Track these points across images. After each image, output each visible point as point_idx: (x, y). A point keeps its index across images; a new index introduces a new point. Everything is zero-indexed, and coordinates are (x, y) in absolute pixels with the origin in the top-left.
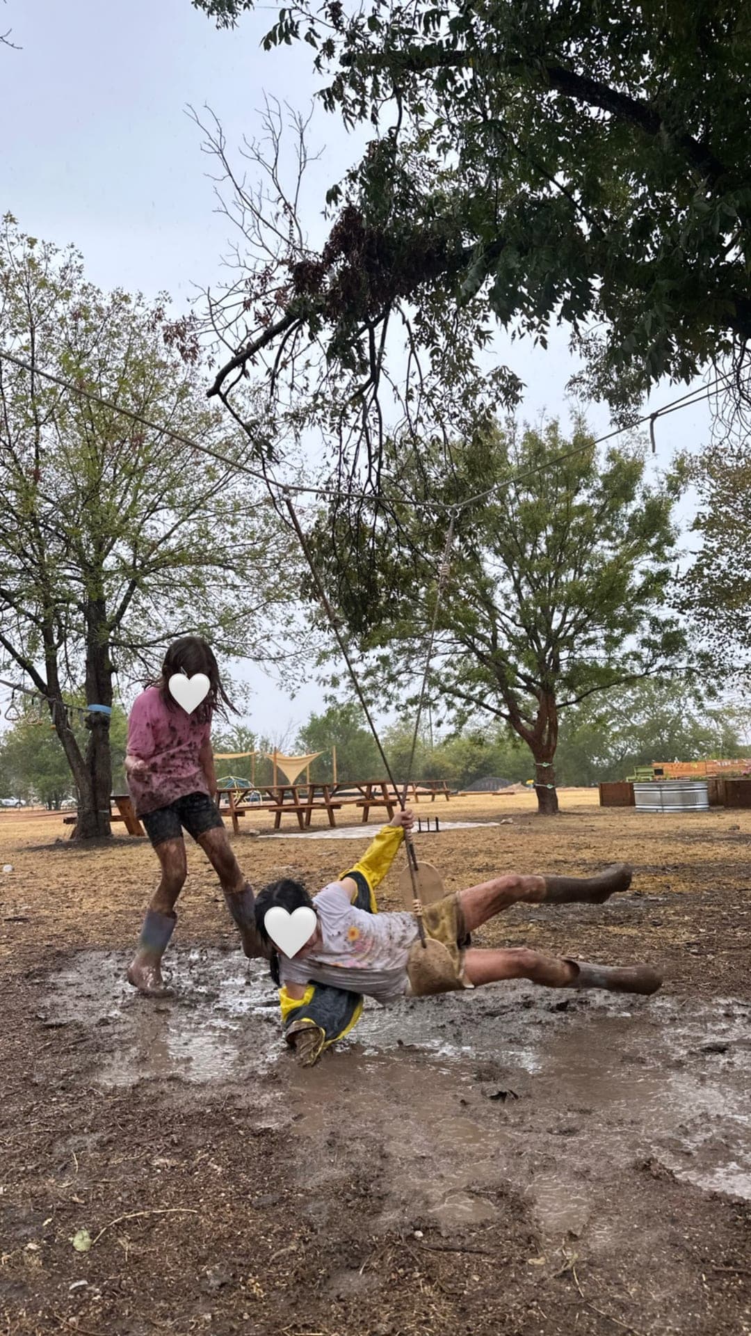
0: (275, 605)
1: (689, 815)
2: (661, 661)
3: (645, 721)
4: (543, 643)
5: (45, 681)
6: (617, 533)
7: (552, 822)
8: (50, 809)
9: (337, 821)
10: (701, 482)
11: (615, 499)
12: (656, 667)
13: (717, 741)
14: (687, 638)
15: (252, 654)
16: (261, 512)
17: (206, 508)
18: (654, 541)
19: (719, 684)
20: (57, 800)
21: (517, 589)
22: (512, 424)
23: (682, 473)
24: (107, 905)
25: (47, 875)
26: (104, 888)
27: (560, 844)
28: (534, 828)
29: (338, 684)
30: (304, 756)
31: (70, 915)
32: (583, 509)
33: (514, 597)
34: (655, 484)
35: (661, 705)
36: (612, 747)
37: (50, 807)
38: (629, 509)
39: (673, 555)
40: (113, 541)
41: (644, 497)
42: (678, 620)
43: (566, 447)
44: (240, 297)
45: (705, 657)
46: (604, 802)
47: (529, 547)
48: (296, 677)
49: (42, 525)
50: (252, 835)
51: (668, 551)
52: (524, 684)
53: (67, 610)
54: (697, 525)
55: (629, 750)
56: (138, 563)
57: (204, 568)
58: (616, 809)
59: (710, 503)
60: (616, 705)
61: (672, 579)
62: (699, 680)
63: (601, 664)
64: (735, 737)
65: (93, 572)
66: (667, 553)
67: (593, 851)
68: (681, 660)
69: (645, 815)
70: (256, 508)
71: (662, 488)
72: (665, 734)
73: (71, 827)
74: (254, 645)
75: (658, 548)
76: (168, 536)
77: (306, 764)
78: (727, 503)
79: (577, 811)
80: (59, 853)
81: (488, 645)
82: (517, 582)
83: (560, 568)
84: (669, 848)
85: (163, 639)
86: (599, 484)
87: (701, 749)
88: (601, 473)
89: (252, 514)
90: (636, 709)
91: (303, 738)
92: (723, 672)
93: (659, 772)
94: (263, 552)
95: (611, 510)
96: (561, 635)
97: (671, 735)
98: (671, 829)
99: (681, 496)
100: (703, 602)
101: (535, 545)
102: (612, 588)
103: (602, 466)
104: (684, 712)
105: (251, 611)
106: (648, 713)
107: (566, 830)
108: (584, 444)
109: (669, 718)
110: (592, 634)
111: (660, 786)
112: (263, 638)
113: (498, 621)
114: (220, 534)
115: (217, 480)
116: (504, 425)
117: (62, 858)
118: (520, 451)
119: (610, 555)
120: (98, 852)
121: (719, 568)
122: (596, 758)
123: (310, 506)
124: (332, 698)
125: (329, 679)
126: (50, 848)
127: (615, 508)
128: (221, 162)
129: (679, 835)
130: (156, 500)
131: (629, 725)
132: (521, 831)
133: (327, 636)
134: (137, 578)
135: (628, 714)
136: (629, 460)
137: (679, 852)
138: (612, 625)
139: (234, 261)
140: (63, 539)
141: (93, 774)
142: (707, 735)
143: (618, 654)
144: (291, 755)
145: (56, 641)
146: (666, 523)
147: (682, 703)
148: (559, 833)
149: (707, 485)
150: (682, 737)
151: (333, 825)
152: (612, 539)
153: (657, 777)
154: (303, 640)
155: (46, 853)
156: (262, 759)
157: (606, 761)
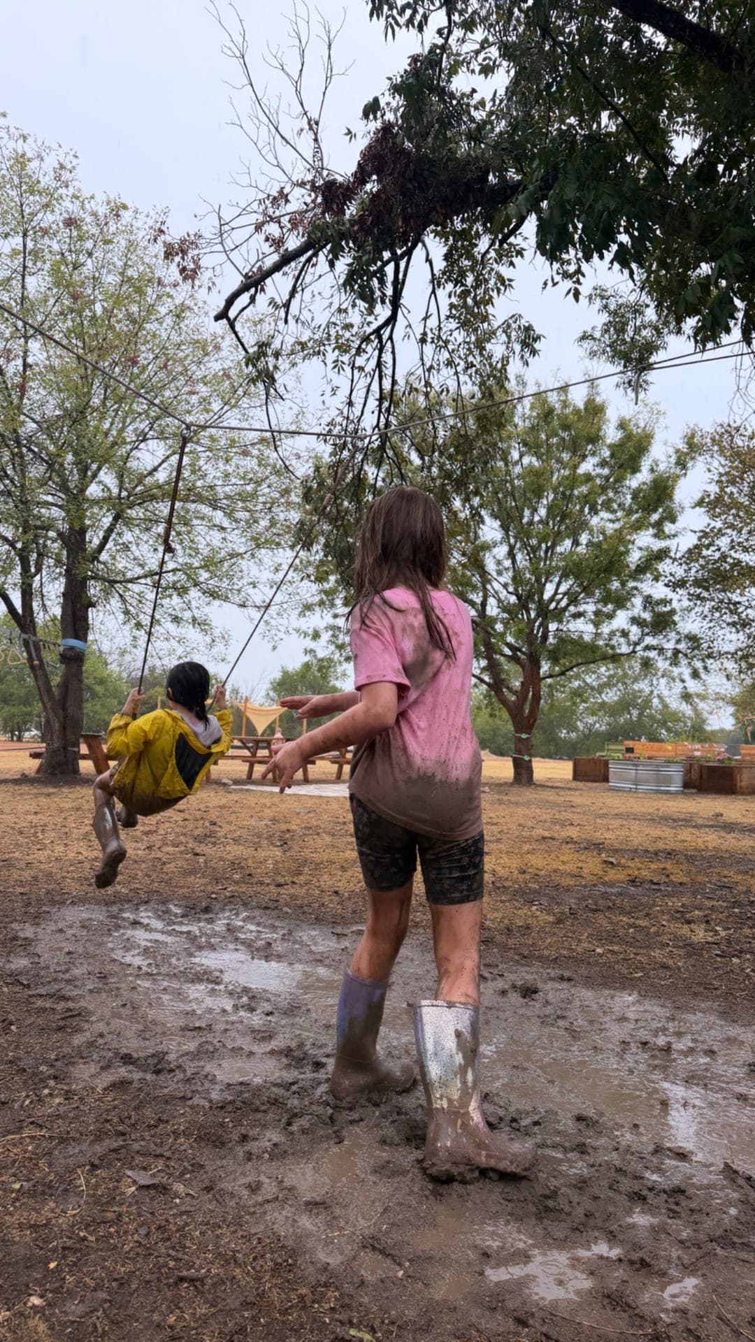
0: (263, 551)
1: (665, 797)
2: (649, 640)
3: (616, 698)
4: (533, 614)
5: (20, 611)
6: (619, 505)
7: (528, 794)
8: (12, 740)
9: (311, 777)
10: (709, 460)
11: (622, 470)
12: (643, 645)
13: (685, 723)
14: (676, 618)
15: (237, 600)
16: (255, 452)
17: (197, 443)
18: (655, 517)
19: (705, 668)
20: (20, 731)
21: (511, 555)
22: (521, 382)
23: (692, 447)
24: (81, 850)
25: (14, 812)
26: (75, 831)
27: (542, 818)
28: (513, 799)
29: (320, 637)
30: (275, 707)
31: (42, 859)
32: (588, 478)
33: (508, 563)
34: (663, 458)
35: (633, 683)
36: (581, 721)
37: (12, 737)
38: (635, 481)
39: (673, 532)
40: (99, 469)
41: (652, 470)
42: (671, 600)
43: (577, 411)
44: (254, 218)
45: (693, 639)
46: (577, 776)
47: (527, 513)
48: (280, 627)
49: (25, 446)
50: (225, 784)
51: (669, 528)
52: (510, 653)
53: (47, 538)
54: (700, 503)
55: (597, 725)
56: (124, 494)
57: (192, 506)
58: (590, 784)
59: (717, 482)
60: (589, 680)
61: (671, 558)
62: (684, 662)
63: (587, 638)
64: (704, 721)
65: (75, 500)
66: (666, 530)
67: (578, 828)
68: (668, 641)
69: (620, 794)
70: (250, 448)
71: (669, 462)
72: (635, 713)
73: (36, 763)
74: (239, 591)
75: (658, 525)
76: (155, 469)
77: (276, 716)
78: (733, 483)
79: (550, 784)
80: (25, 788)
81: (477, 611)
82: (512, 548)
83: (558, 538)
84: (657, 832)
85: (145, 576)
86: (606, 453)
87: (669, 730)
88: (609, 441)
89: (245, 453)
90: (608, 685)
91: (274, 689)
92: (710, 656)
93: (630, 750)
94: (254, 495)
95: (616, 481)
96: (553, 606)
97: (640, 715)
98: (651, 811)
99: (688, 472)
100: (697, 583)
101: (535, 510)
102: (611, 562)
103: (612, 434)
104: (656, 693)
105: (241, 554)
106: (620, 690)
107: (546, 804)
108: (594, 410)
109: (640, 697)
110: (581, 608)
111: (636, 765)
112: (249, 584)
113: (489, 587)
114: (213, 472)
115: (212, 414)
116: (513, 382)
117: (29, 794)
118: (527, 411)
119: (611, 528)
120: (66, 790)
121: (719, 550)
122: (565, 731)
123: (308, 450)
124: (311, 651)
125: (310, 632)
126: (16, 782)
127: (620, 480)
128: (240, 69)
129: (661, 818)
130: (147, 429)
131: (600, 701)
132: (500, 802)
133: (315, 587)
134: (122, 511)
135: (600, 689)
136: (639, 430)
137: (668, 837)
138: (605, 600)
139: (245, 180)
140: (46, 462)
141: (64, 710)
142: (676, 717)
143: (605, 629)
144: (261, 705)
145: (33, 570)
146: (671, 498)
147: (655, 682)
148: (538, 807)
149: (716, 464)
150: (651, 717)
151: (306, 781)
152: (614, 512)
153: (628, 755)
154: (290, 590)
155: (11, 787)
156: (232, 707)
157: (573, 735)
